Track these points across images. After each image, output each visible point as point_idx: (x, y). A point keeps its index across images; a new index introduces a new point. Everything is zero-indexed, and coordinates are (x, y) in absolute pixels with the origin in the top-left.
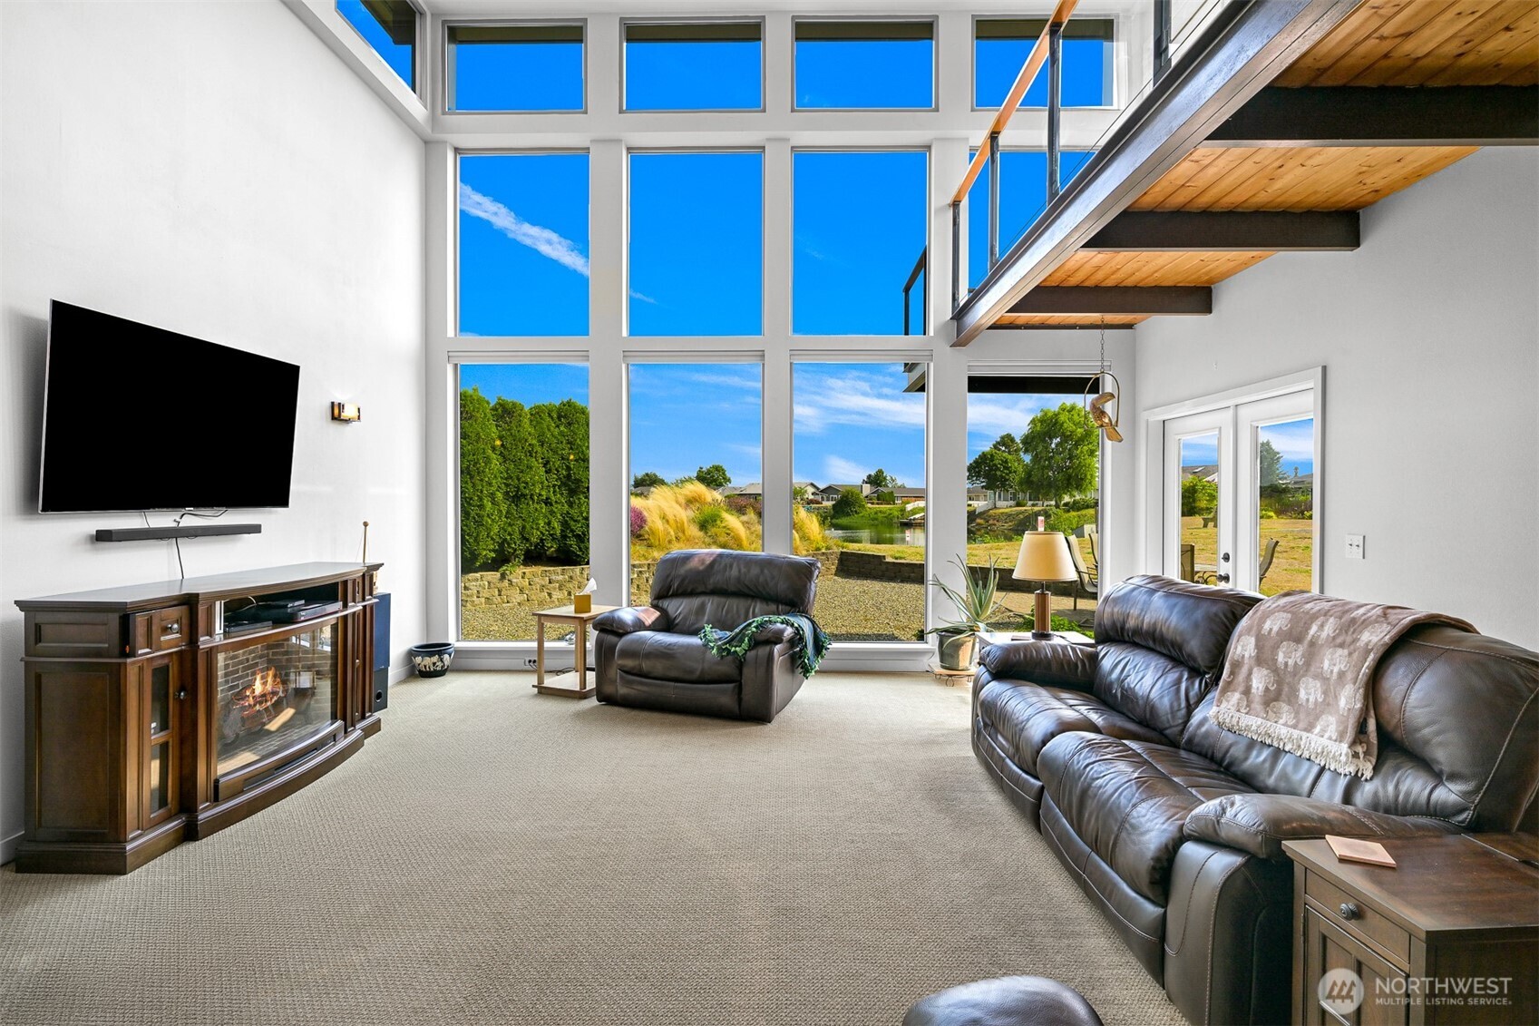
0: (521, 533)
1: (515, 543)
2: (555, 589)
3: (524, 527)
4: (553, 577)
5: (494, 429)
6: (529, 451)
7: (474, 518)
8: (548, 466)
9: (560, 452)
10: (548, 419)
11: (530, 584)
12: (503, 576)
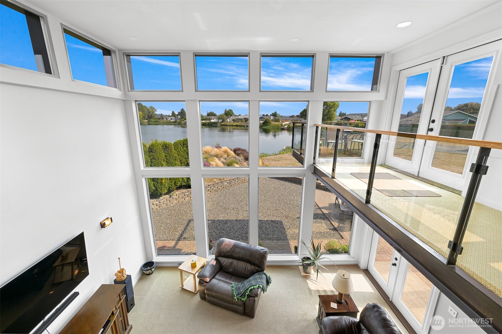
0: (174, 184)
1: (173, 187)
2: (186, 197)
3: (175, 182)
4: (185, 194)
5: (163, 154)
6: (175, 159)
7: (160, 183)
8: (181, 162)
9: (184, 157)
10: (180, 146)
11: (178, 197)
12: (170, 197)
